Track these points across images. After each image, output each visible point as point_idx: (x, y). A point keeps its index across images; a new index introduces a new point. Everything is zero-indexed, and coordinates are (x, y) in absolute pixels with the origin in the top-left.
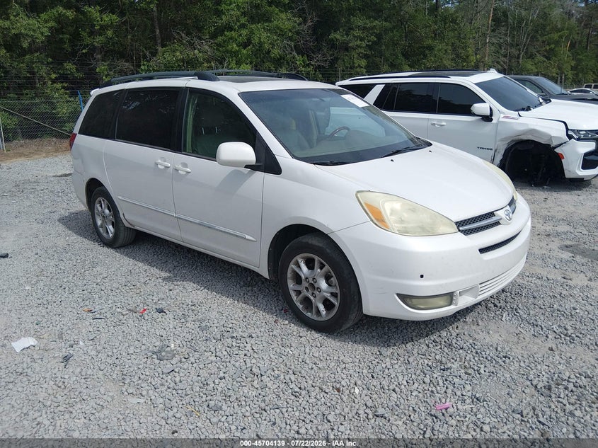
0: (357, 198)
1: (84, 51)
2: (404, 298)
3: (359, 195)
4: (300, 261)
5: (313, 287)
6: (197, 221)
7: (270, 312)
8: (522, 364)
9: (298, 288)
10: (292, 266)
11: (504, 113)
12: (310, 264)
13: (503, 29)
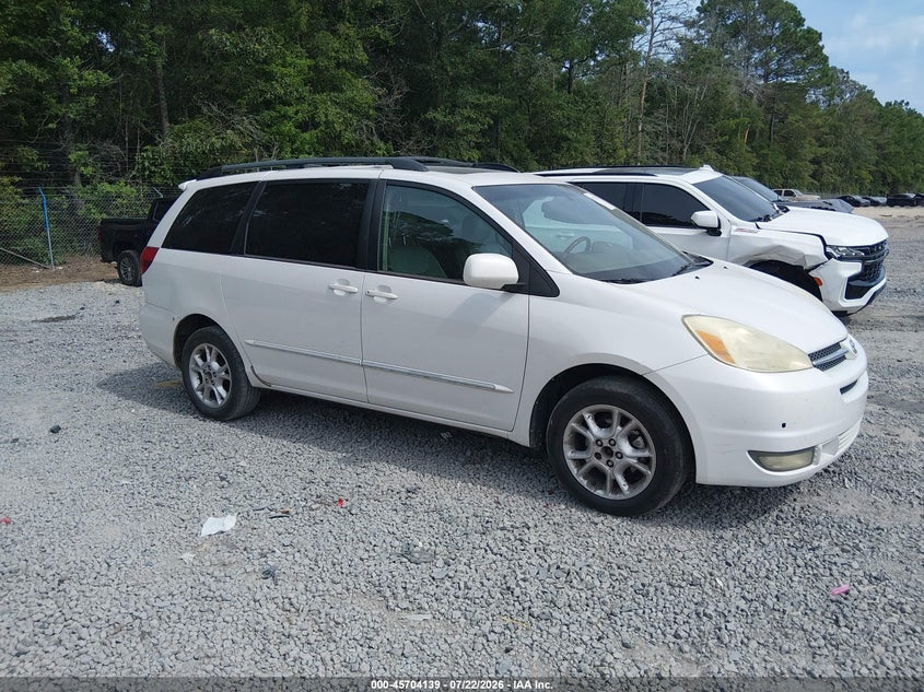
0: (685, 324)
1: (51, 125)
2: (757, 456)
3: (686, 320)
4: (586, 416)
5: (609, 451)
6: (407, 369)
7: (528, 494)
8: (903, 536)
9: (580, 455)
10: (573, 424)
11: (736, 224)
12: (603, 420)
13: (659, 113)
